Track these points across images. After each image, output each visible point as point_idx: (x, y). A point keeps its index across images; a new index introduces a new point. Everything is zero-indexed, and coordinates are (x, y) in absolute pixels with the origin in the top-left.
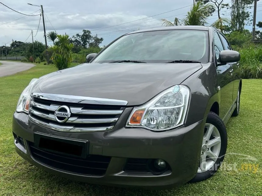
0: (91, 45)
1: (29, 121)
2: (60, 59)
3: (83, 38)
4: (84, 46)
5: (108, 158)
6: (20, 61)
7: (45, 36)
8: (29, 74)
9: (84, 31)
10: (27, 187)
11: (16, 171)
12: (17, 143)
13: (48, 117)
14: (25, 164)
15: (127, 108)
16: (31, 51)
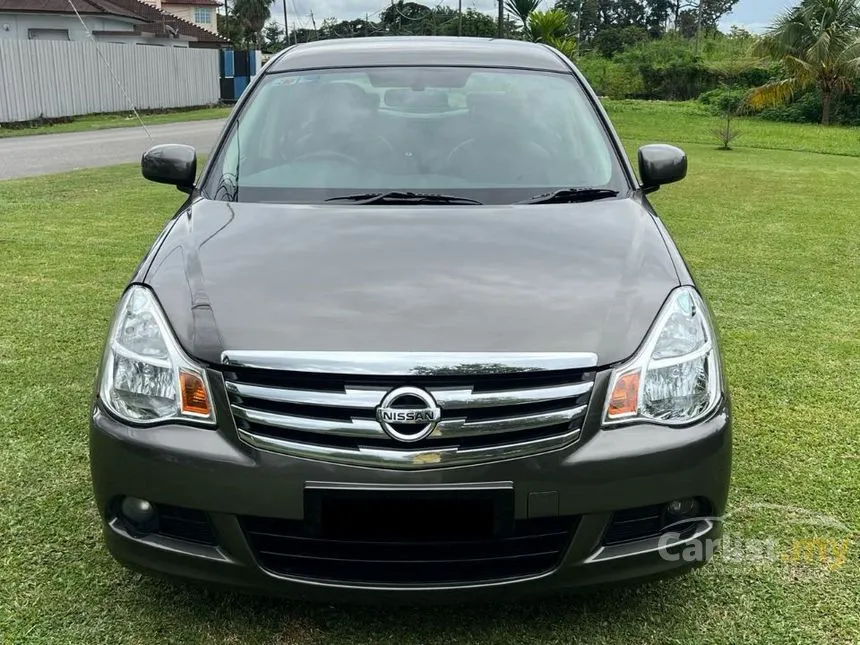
0: (685, 19)
4: (655, 23)
5: (570, 522)
15: (598, 374)
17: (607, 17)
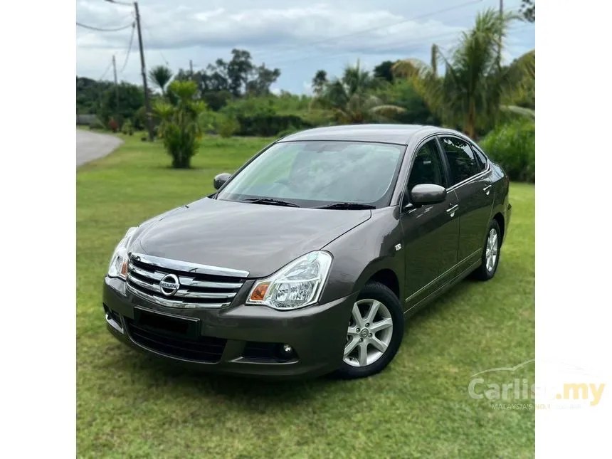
0: (251, 86)
1: (127, 290)
2: (176, 136)
3: (233, 69)
4: (235, 88)
6: (88, 127)
7: (144, 75)
8: (110, 167)
9: (235, 51)
10: (124, 378)
11: (108, 359)
12: (109, 318)
13: (152, 287)
14: (118, 347)
15: (248, 281)
16: (111, 105)
17: (206, 86)
